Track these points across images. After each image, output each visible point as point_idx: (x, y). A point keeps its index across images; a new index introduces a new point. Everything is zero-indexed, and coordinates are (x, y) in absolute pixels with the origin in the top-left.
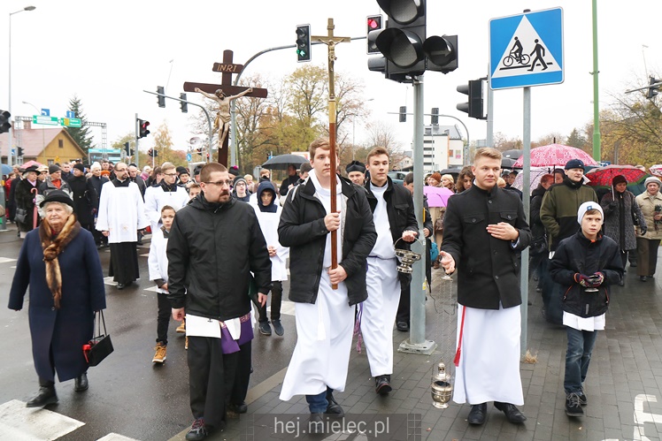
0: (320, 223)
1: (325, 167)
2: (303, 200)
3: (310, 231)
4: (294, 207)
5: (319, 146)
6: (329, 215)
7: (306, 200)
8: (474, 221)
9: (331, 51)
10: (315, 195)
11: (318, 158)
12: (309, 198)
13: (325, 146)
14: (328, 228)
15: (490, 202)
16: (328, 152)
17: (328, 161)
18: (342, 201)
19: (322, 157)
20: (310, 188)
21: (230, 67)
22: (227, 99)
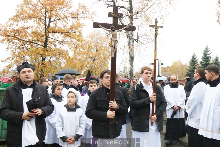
0: (148, 99)
1: (148, 77)
2: (139, 90)
3: (144, 102)
4: (136, 93)
5: (146, 69)
7: (141, 90)
9: (156, 31)
11: (145, 73)
14: (151, 101)
17: (149, 75)
19: (147, 73)
20: (141, 86)
21: (117, 15)
22: (116, 31)
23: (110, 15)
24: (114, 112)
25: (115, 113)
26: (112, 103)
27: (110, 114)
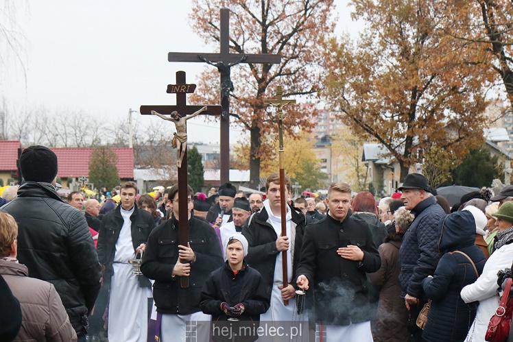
0: (272, 245)
1: (276, 199)
2: (258, 225)
3: (263, 251)
4: (250, 231)
5: (273, 181)
6: (280, 239)
7: (261, 225)
8: (327, 247)
10: (267, 221)
11: (271, 190)
12: (263, 223)
13: (277, 182)
14: (279, 249)
15: (342, 231)
16: (278, 186)
17: (278, 193)
18: (291, 227)
19: (274, 190)
20: (264, 215)
21: (183, 88)
22: (183, 119)
23: (170, 89)
24: (188, 264)
25: (189, 268)
26: (185, 250)
27: (180, 268)
